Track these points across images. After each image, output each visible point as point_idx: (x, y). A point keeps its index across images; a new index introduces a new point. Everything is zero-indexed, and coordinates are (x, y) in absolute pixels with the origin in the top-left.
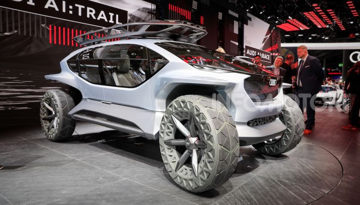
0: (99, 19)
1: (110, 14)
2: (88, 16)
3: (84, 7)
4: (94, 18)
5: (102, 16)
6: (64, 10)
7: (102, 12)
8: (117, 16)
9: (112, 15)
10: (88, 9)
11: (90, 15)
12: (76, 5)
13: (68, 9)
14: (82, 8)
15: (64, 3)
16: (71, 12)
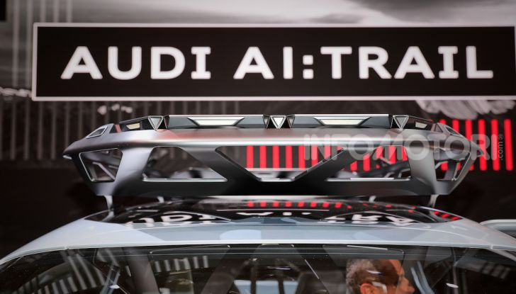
0: (400, 74)
1: (442, 50)
2: (364, 74)
3: (348, 50)
4: (384, 74)
5: (414, 62)
6: (288, 73)
7: (414, 52)
8: (471, 52)
9: (448, 52)
10: (364, 52)
11: (371, 71)
12: (325, 50)
13: (298, 66)
14: (344, 57)
15: (288, 53)
16: (308, 74)
